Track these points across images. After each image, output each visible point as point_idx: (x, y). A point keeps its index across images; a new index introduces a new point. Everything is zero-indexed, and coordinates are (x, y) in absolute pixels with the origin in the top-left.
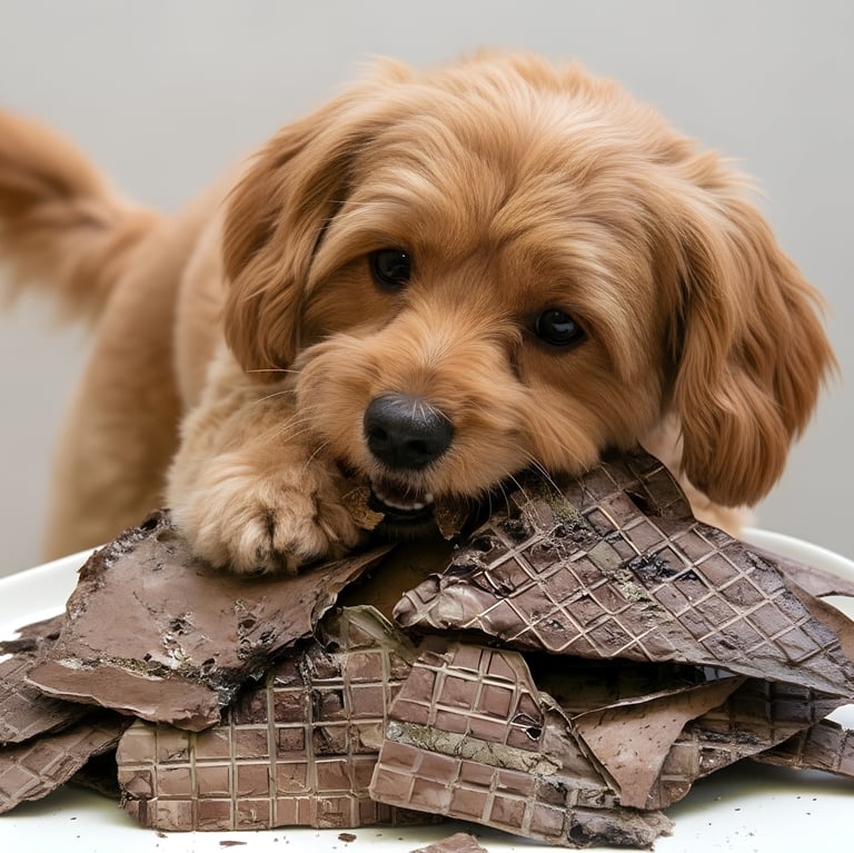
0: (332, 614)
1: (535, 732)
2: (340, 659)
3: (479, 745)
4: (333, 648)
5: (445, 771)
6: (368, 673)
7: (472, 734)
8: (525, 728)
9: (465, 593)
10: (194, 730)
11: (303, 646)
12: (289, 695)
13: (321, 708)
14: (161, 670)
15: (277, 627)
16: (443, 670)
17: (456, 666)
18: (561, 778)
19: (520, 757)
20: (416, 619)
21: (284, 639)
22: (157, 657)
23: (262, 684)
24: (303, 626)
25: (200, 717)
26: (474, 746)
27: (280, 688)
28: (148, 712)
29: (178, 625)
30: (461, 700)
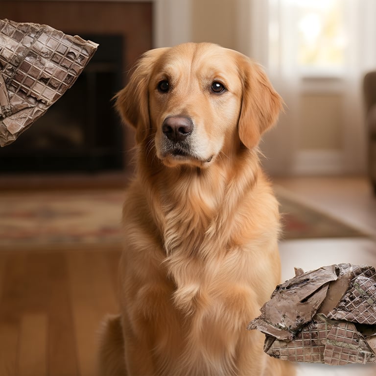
0: (316, 316)
1: (358, 341)
2: (317, 325)
3: (346, 344)
4: (316, 323)
5: (339, 350)
6: (322, 328)
7: (344, 342)
8: (355, 340)
9: (342, 312)
10: (288, 342)
11: (309, 323)
12: (306, 333)
13: (313, 336)
14: (280, 327)
15: (304, 318)
16: (338, 328)
17: (341, 328)
18: (363, 351)
19: (354, 347)
20: (332, 318)
21: (305, 322)
22: (280, 324)
23: (301, 331)
24: (309, 319)
25: (288, 339)
26: (345, 345)
27: (305, 331)
28: (278, 337)
29: (284, 316)
30: (342, 334)
